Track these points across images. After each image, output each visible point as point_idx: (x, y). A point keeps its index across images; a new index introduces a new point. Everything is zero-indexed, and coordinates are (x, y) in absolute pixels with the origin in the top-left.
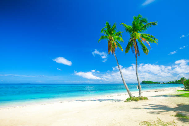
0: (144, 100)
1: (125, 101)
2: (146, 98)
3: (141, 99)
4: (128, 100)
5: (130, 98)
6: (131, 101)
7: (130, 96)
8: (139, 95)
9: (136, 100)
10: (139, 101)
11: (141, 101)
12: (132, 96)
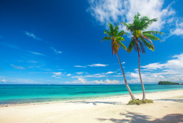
0: (147, 104)
1: (127, 104)
2: (151, 102)
3: (144, 102)
4: (130, 103)
5: (132, 101)
6: (133, 104)
7: (133, 99)
8: (143, 97)
9: (138, 104)
10: (141, 105)
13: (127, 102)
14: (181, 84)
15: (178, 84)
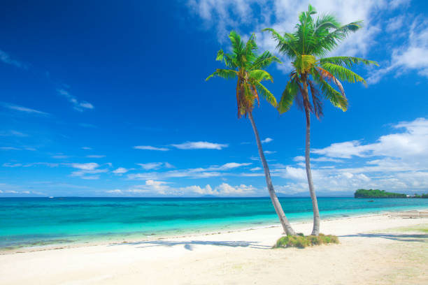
0: (323, 245)
1: (274, 247)
2: (332, 240)
3: (315, 240)
4: (279, 245)
5: (286, 239)
6: (288, 246)
7: (287, 232)
8: (314, 229)
9: (299, 246)
10: (307, 248)
11: (316, 247)
12: (292, 233)
13: (274, 242)
14: (409, 198)
15: (403, 196)
